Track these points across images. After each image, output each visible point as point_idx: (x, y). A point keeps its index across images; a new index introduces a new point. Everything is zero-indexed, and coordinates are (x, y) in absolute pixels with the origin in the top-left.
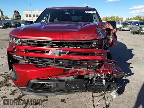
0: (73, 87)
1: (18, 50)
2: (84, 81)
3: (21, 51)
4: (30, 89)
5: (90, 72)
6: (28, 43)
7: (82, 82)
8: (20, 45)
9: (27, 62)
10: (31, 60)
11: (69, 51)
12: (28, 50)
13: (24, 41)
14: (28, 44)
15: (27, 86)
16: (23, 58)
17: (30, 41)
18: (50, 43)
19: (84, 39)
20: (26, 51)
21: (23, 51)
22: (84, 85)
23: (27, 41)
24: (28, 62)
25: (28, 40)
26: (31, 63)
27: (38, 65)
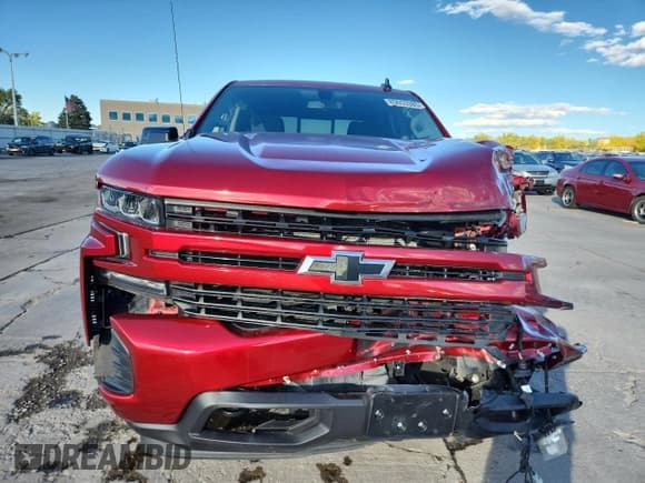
0: (400, 425)
1: (147, 251)
2: (449, 393)
3: (158, 254)
4: (195, 436)
5: (459, 350)
6: (199, 219)
7: (441, 400)
8: (155, 231)
9: (184, 306)
10: (207, 299)
11: (394, 262)
12: (195, 253)
13: (176, 209)
14: (195, 225)
15: (177, 421)
16: (167, 287)
17: (204, 212)
18: (299, 220)
19: (452, 207)
20: (185, 259)
21: (170, 255)
22: (445, 411)
23: (190, 211)
24: (188, 307)
25: (194, 208)
26: (207, 313)
27: (240, 324)
